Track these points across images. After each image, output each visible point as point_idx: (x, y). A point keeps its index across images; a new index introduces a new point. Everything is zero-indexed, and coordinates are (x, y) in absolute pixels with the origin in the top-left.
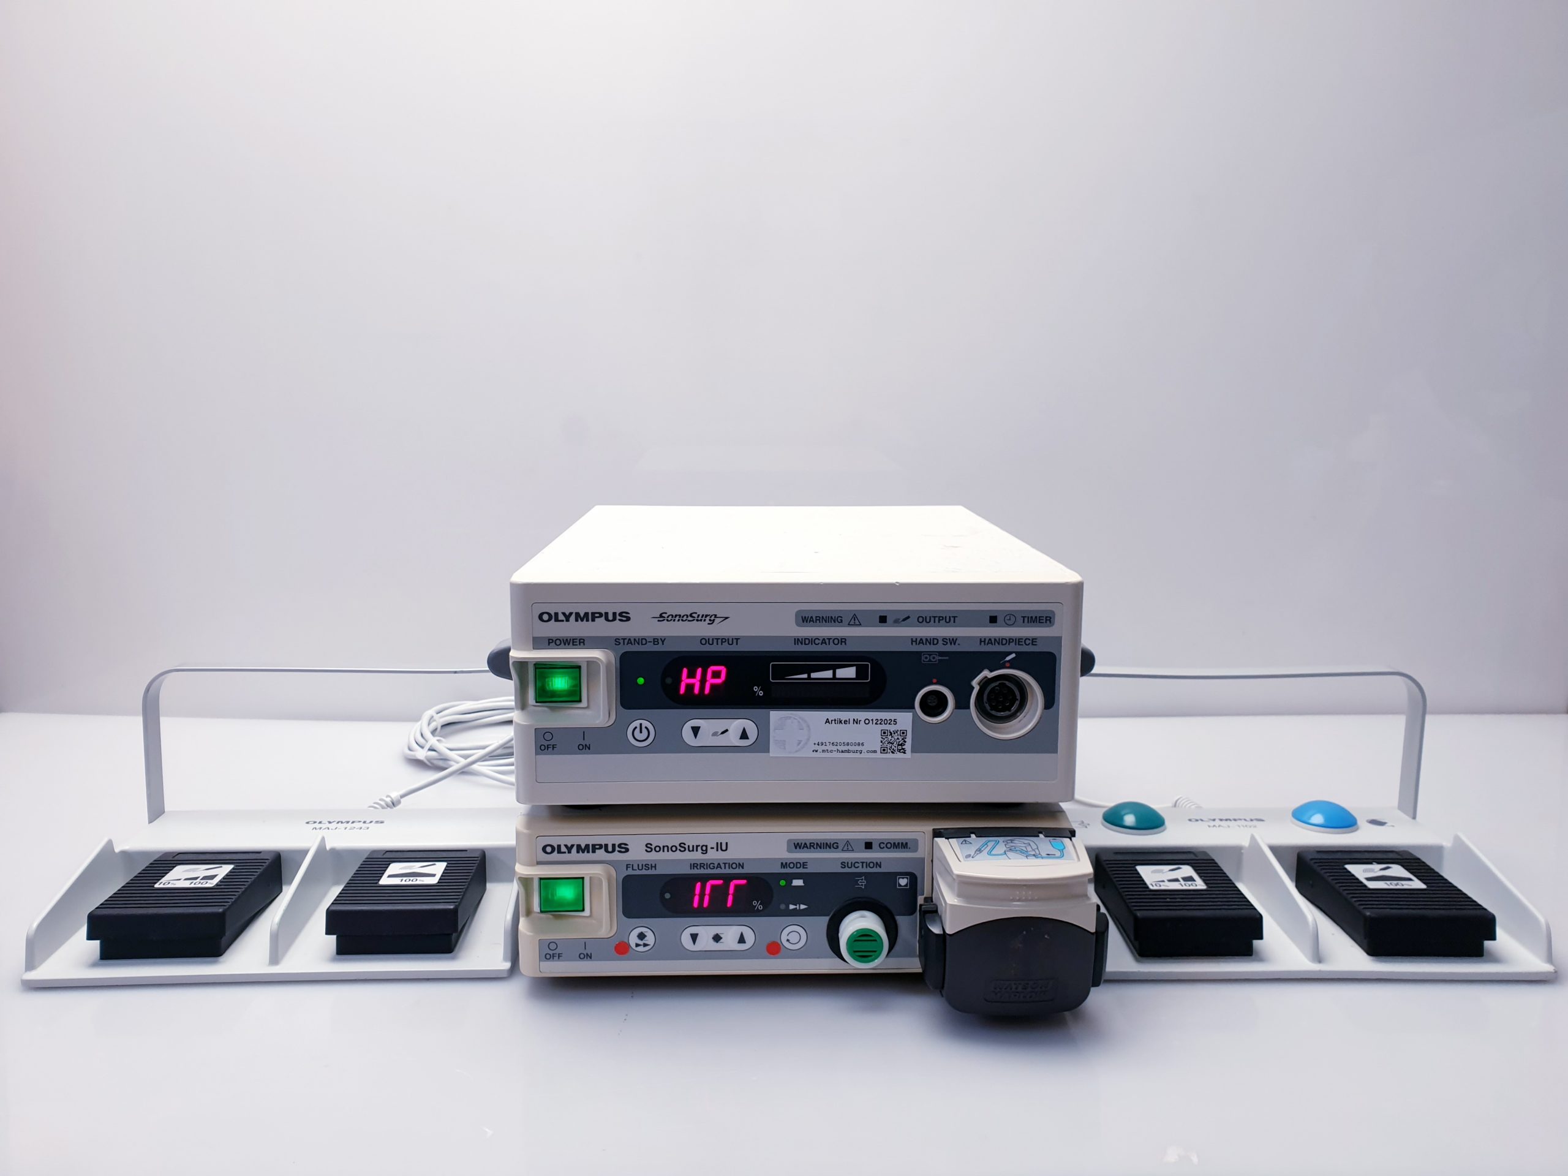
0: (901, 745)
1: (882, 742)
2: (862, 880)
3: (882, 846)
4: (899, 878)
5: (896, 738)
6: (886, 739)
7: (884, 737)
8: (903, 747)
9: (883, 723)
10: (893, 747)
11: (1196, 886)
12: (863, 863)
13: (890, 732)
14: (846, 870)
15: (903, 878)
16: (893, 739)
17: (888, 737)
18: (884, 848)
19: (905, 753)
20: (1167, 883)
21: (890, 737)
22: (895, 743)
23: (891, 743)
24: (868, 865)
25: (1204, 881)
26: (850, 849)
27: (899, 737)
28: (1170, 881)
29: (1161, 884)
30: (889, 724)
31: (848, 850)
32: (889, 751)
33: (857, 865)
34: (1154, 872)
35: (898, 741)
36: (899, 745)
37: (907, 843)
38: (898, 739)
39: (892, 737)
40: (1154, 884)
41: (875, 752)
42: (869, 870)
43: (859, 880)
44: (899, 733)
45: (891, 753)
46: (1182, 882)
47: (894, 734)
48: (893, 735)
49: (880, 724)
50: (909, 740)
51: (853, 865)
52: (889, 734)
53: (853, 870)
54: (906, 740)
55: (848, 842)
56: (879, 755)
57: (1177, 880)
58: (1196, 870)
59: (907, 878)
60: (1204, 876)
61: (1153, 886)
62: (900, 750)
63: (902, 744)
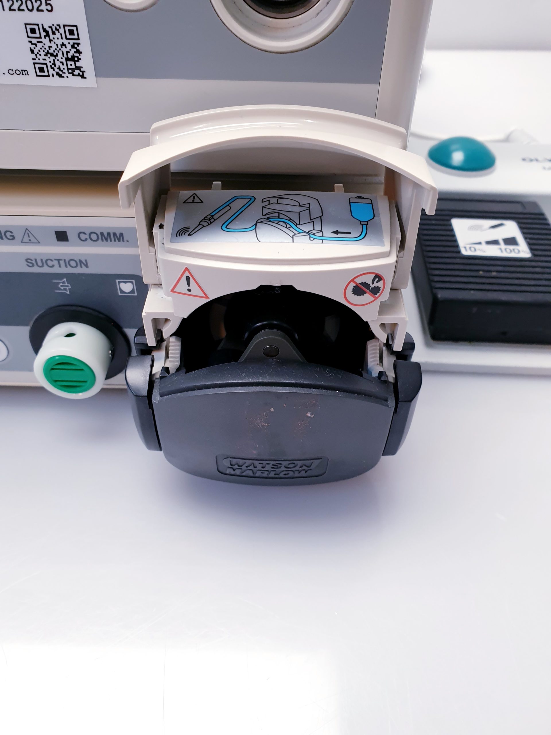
0: (72, 59)
1: (32, 52)
2: (63, 283)
3: (83, 236)
4: (119, 282)
5: (59, 42)
6: (39, 45)
7: (34, 41)
8: (78, 64)
9: (24, 7)
10: (58, 64)
11: (519, 252)
12: (59, 260)
13: (45, 30)
14: (36, 270)
15: (125, 282)
16: (54, 46)
17: (43, 39)
18: (86, 240)
19: (83, 77)
20: (484, 246)
21: (46, 41)
22: (60, 55)
23: (52, 55)
24: (67, 263)
25: (529, 245)
26: (33, 240)
27: (66, 42)
28: (488, 243)
29: (477, 246)
30: (38, 10)
31: (30, 242)
32: (51, 71)
33: (50, 263)
34: (472, 228)
35: (64, 49)
36: (67, 59)
37: (121, 234)
38: (63, 45)
39: (51, 41)
40: (468, 247)
41: (24, 72)
42: (69, 270)
43: (59, 283)
44: (62, 31)
45: (57, 77)
46: (503, 245)
47: (54, 33)
48: (52, 36)
49: (19, 10)
50: (85, 47)
51: (46, 262)
52: (43, 34)
53: (45, 270)
54: (80, 48)
55: (27, 231)
56: (32, 79)
57: (495, 242)
58: (521, 228)
59: (132, 283)
60: (530, 239)
61: (466, 250)
62: (73, 70)
63: (73, 57)
